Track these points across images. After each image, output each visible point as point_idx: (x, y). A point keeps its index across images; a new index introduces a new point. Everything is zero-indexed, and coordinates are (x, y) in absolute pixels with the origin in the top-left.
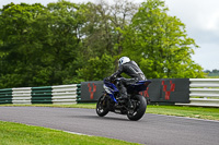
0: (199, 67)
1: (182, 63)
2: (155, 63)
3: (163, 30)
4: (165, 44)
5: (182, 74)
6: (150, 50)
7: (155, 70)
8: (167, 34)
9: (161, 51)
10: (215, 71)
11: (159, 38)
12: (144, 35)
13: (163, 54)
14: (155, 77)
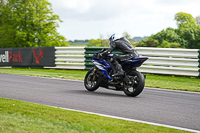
0: (63, 38)
1: (49, 35)
2: (28, 35)
3: (34, 8)
4: (35, 19)
5: (50, 44)
6: (23, 24)
7: (28, 40)
8: (38, 12)
9: (32, 25)
10: (76, 41)
11: (31, 15)
12: (19, 12)
13: (34, 27)
14: (28, 46)
